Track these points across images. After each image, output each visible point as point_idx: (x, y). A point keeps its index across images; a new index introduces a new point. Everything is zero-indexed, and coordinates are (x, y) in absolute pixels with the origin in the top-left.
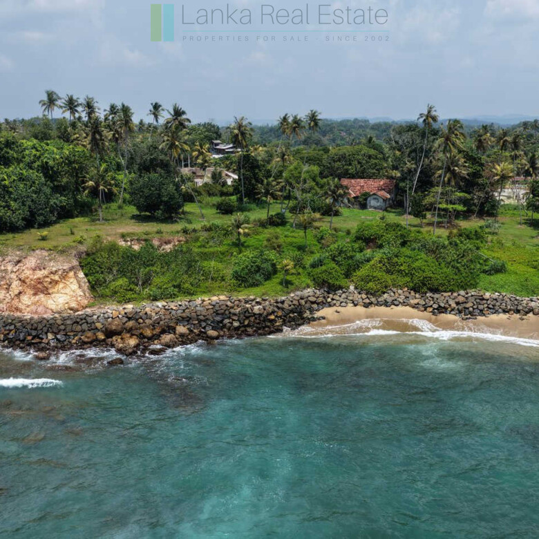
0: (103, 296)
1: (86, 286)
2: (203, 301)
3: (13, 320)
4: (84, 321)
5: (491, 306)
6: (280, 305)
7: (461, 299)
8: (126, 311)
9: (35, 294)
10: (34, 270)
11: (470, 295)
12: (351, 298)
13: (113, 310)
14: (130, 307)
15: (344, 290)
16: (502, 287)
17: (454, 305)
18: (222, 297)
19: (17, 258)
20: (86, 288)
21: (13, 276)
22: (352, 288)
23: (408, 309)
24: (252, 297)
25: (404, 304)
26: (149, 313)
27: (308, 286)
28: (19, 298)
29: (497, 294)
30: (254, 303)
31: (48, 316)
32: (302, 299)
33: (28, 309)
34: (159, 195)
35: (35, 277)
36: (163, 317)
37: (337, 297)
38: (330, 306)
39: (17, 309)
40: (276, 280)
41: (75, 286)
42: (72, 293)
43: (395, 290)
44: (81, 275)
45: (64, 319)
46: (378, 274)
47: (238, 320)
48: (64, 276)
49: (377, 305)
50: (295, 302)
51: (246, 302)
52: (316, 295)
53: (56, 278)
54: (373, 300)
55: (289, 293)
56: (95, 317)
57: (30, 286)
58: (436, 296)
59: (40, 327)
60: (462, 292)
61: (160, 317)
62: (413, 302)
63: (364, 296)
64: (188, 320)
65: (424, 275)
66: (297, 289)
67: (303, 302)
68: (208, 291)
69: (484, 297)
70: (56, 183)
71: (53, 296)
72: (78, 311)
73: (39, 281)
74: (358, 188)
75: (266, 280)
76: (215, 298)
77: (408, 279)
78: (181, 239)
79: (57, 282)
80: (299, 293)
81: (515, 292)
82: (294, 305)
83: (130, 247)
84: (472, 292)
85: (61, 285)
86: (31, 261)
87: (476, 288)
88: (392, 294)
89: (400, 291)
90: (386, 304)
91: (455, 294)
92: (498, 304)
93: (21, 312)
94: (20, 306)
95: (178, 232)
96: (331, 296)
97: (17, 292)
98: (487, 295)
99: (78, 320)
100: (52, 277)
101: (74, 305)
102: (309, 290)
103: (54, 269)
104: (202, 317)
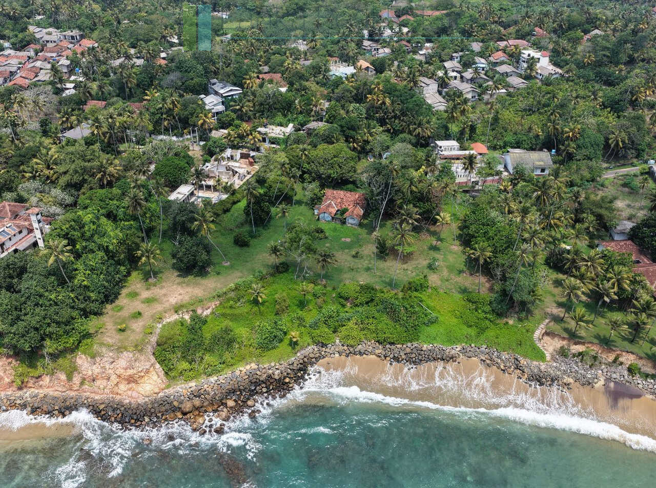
0: (174, 378)
1: (162, 373)
2: (241, 371)
3: (117, 405)
4: (166, 402)
5: (426, 356)
6: (291, 367)
7: (408, 350)
8: (191, 389)
9: (128, 383)
10: (126, 369)
11: (414, 346)
12: (337, 350)
13: (182, 389)
14: (193, 384)
15: (333, 344)
16: (435, 339)
17: (404, 357)
18: (254, 366)
19: (112, 360)
20: (162, 375)
21: (110, 371)
22: (338, 341)
23: (374, 356)
24: (273, 364)
25: (371, 353)
26: (207, 389)
27: (309, 345)
28: (117, 386)
29: (431, 345)
30: (274, 369)
31: (141, 401)
32: (305, 357)
33: (125, 393)
34: (195, 259)
35: (127, 374)
36: (217, 392)
37: (328, 350)
38: (324, 357)
39: (117, 394)
40: (286, 341)
41: (155, 377)
42: (154, 383)
43: (366, 341)
44: (158, 366)
45: (152, 403)
46: (355, 333)
47: (266, 387)
48: (147, 371)
49: (354, 354)
50: (301, 361)
51: (269, 369)
52: (315, 352)
53: (142, 374)
54: (352, 350)
55: (296, 353)
56: (172, 397)
57: (125, 379)
58: (393, 347)
59: (138, 412)
60: (409, 344)
61: (215, 393)
62: (377, 352)
63: (345, 348)
64: (232, 391)
65: (385, 336)
66: (302, 348)
67: (306, 360)
68: (243, 359)
69: (423, 349)
70: (116, 259)
71: (141, 385)
72: (159, 393)
73: (131, 376)
74: (339, 200)
75: (280, 342)
76: (248, 367)
77: (374, 335)
78: (217, 303)
79: (142, 377)
80: (303, 352)
81: (443, 343)
82: (301, 364)
83: (182, 318)
84: (415, 344)
85: (146, 378)
86: (122, 363)
87: (418, 340)
88: (364, 345)
89: (369, 343)
90: (361, 354)
91: (405, 346)
92: (431, 354)
93: (120, 395)
94: (120, 392)
95: (214, 297)
96: (324, 349)
97: (116, 382)
98: (425, 347)
99: (162, 402)
100: (140, 374)
101: (157, 390)
102: (309, 348)
103: (140, 369)
104: (242, 388)
